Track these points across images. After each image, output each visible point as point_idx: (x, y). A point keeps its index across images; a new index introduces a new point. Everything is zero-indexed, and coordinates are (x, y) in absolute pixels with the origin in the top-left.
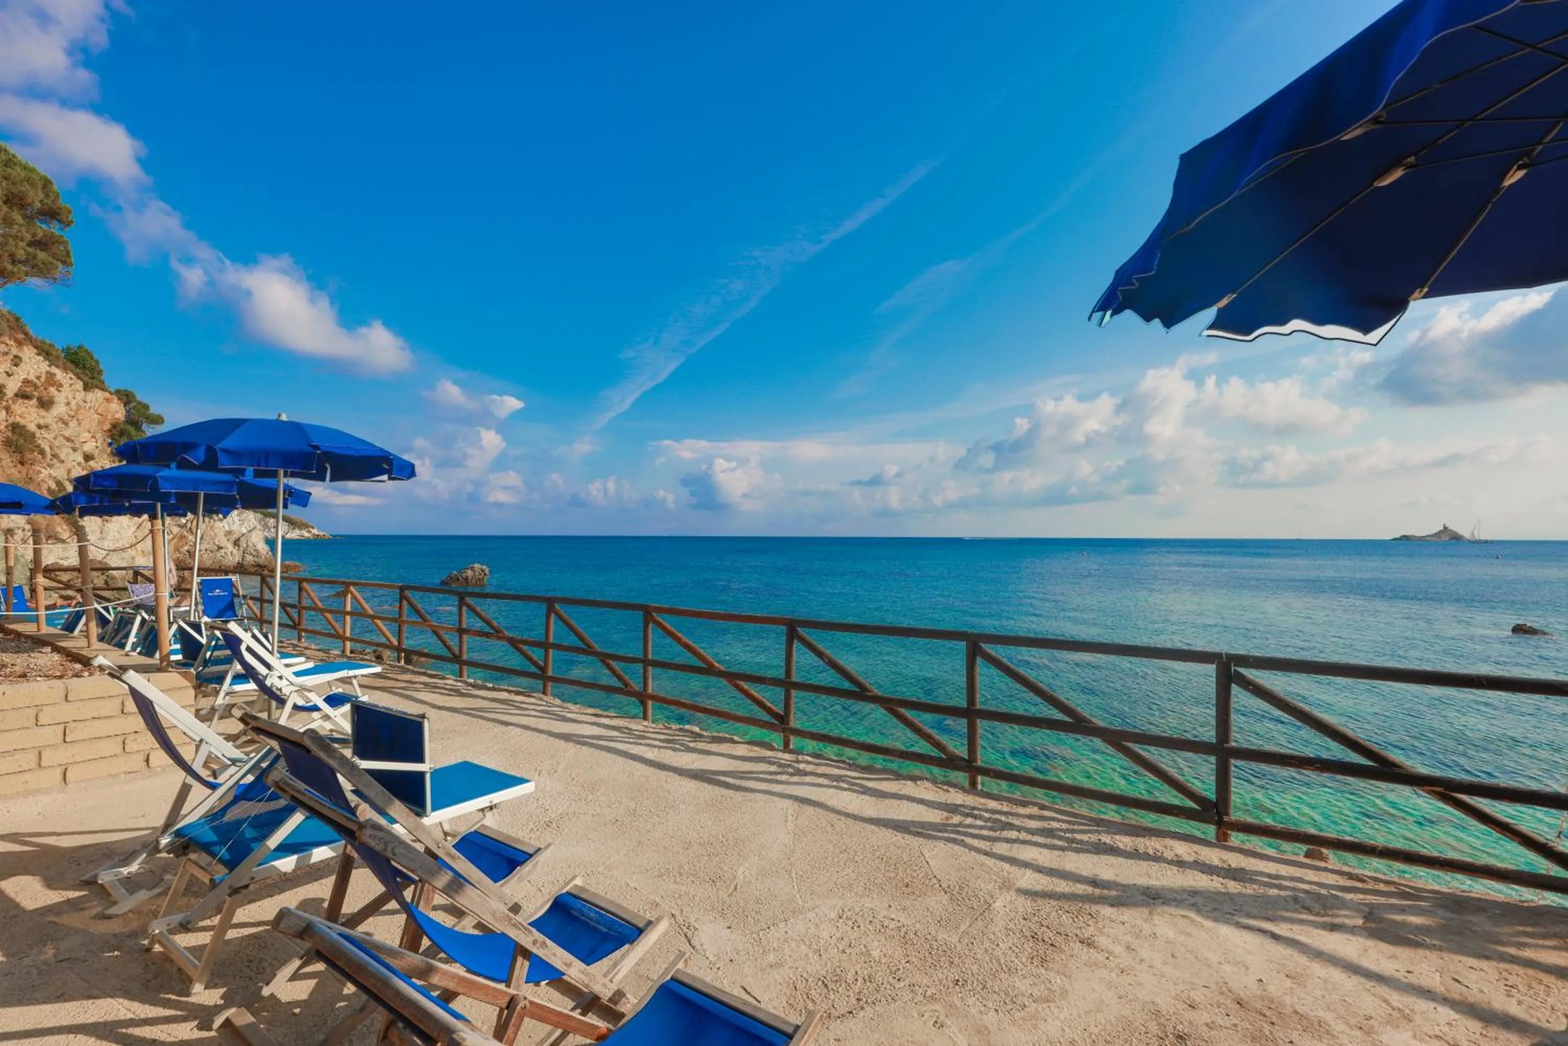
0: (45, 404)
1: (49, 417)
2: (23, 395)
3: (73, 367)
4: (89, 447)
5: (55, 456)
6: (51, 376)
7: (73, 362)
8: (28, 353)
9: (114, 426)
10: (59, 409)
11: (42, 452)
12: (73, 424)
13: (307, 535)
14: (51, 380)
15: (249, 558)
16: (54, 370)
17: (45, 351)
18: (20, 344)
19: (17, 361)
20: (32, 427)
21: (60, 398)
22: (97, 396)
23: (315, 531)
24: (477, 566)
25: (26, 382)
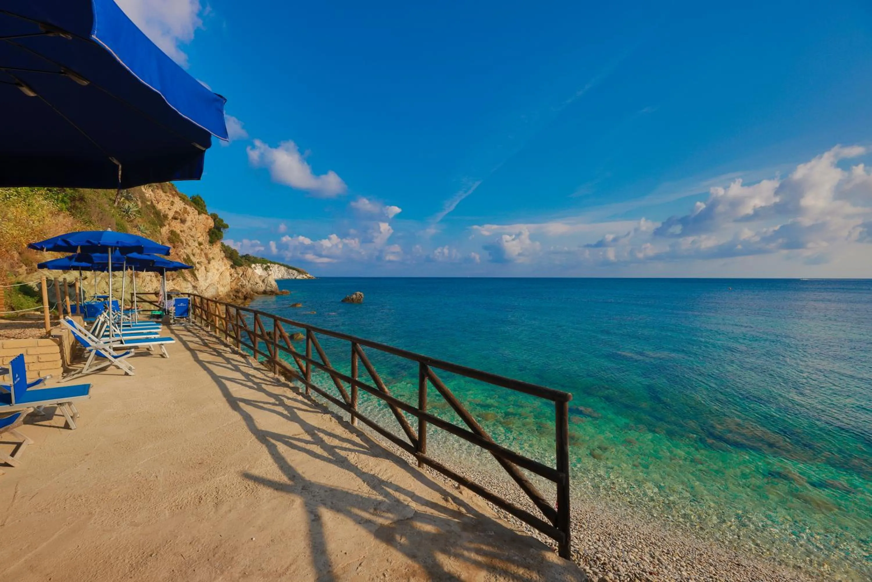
0: (183, 221)
1: (185, 227)
2: (175, 218)
3: (194, 204)
4: (200, 240)
5: (187, 244)
6: (185, 209)
7: (194, 202)
8: (177, 199)
9: (210, 230)
10: (188, 223)
11: (182, 242)
12: (194, 229)
13: (305, 277)
14: (185, 211)
15: (268, 288)
16: (187, 206)
17: (183, 199)
18: (173, 195)
19: (172, 203)
20: (178, 232)
21: (189, 218)
22: (203, 216)
23: (308, 275)
24: (358, 293)
25: (176, 212)
